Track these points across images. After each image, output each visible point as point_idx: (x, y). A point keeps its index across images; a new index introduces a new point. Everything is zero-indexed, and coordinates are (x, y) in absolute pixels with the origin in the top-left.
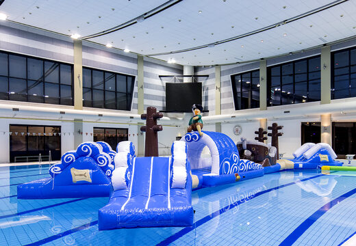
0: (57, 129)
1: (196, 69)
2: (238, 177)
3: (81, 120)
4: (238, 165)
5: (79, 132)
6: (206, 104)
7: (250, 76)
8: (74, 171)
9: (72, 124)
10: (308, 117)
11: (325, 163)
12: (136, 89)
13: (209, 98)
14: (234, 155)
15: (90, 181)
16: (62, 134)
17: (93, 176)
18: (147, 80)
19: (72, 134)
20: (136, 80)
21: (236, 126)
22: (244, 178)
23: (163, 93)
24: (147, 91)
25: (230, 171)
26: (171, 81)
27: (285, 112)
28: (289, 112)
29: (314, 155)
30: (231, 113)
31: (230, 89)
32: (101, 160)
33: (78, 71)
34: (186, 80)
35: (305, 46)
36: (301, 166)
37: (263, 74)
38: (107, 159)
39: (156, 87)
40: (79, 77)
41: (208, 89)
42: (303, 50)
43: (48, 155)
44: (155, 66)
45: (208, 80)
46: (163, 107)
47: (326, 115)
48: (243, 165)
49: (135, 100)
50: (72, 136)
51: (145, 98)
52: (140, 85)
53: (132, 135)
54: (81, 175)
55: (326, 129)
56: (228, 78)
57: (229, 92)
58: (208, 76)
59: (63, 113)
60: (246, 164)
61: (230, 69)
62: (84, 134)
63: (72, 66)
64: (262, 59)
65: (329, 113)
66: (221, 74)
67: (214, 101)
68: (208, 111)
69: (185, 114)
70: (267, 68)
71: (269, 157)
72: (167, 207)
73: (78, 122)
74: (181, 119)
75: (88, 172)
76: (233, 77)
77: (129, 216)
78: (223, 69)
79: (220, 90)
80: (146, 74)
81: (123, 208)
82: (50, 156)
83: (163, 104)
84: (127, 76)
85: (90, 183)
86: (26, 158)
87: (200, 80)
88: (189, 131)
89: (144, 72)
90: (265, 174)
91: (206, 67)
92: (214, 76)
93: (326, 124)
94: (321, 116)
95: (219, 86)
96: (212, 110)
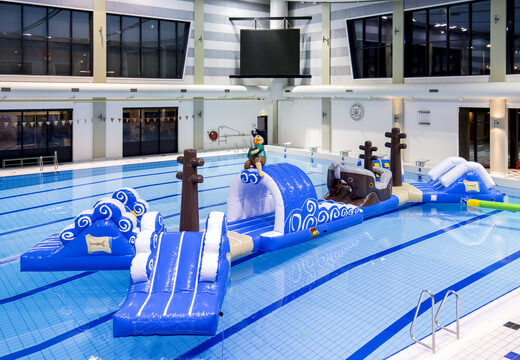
0: (68, 114)
1: (290, 6)
2: (315, 233)
3: (105, 99)
4: (316, 215)
5: (101, 117)
6: (307, 63)
8: (90, 239)
9: (90, 105)
11: (474, 195)
12: (191, 43)
13: (312, 55)
14: (309, 202)
15: (109, 251)
16: (74, 121)
17: (113, 244)
18: (209, 27)
19: (89, 122)
20: (191, 28)
21: (355, 105)
22: (325, 232)
23: (236, 47)
24: (209, 45)
25: (302, 226)
26: (249, 26)
27: (431, 91)
28: (436, 91)
29: (457, 181)
30: (346, 83)
31: (345, 42)
32: (123, 223)
33: (100, 22)
34: (275, 25)
36: (434, 198)
37: (398, 23)
38: (131, 222)
39: (224, 37)
40: (101, 31)
41: (309, 40)
43: (53, 154)
45: (310, 25)
46: (236, 69)
47: (499, 100)
48: (324, 214)
49: (189, 61)
50: (90, 124)
51: (206, 56)
52: (197, 37)
53: (183, 118)
54: (98, 244)
55: (498, 123)
56: (342, 24)
57: (344, 48)
58: (310, 18)
59: (75, 90)
60: (329, 212)
61: (346, 11)
62: (108, 120)
63: (91, 14)
65: (504, 98)
66: (332, 16)
67: (320, 60)
68: (310, 77)
69: (271, 80)
71: (377, 191)
72: (187, 312)
73: (99, 103)
74: (265, 87)
75: (106, 240)
76: (351, 24)
77: (146, 322)
78: (334, 8)
79: (329, 44)
80: (208, 18)
81: (139, 314)
82: (56, 157)
83: (236, 63)
84: (176, 22)
85: (109, 254)
86: (19, 162)
87: (298, 25)
88: (247, 167)
89: (205, 14)
90: (365, 220)
91: (307, 4)
92: (320, 18)
93: (498, 113)
94: (491, 101)
95: (327, 37)
96: (317, 75)
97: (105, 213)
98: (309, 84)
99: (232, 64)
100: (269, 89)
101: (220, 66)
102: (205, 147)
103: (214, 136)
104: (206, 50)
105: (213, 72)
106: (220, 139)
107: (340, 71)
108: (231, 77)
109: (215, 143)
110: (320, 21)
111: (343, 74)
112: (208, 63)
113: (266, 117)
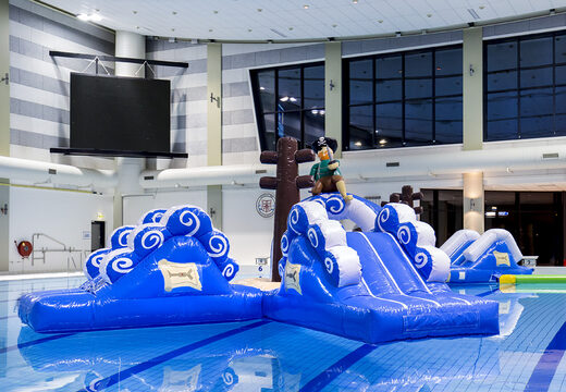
1: (150, 43)
6: (180, 136)
7: (299, 76)
10: (437, 177)
11: (505, 270)
13: (189, 122)
17: (205, 276)
18: (17, 61)
21: (263, 195)
23: (63, 103)
24: (19, 91)
26: (86, 68)
27: (388, 165)
28: (397, 164)
29: (485, 253)
31: (248, 102)
32: (216, 243)
34: (125, 71)
35: (436, 23)
36: (462, 276)
37: (333, 74)
38: (227, 241)
39: (43, 84)
41: (184, 99)
42: (427, 31)
44: (40, 23)
45: (185, 77)
46: (62, 140)
47: (474, 173)
51: (13, 111)
54: (182, 275)
56: (243, 75)
57: (245, 111)
58: (185, 65)
61: (248, 55)
64: (332, 39)
65: (480, 170)
66: (224, 63)
67: (203, 130)
68: (186, 156)
69: (120, 159)
70: (343, 60)
74: (109, 172)
76: (254, 74)
78: (228, 51)
79: (220, 104)
83: (61, 130)
85: (197, 293)
89: (12, 38)
91: (180, 42)
92: (202, 66)
93: (473, 193)
94: (464, 176)
95: (217, 94)
96: (198, 153)
97: (189, 224)
98: (185, 167)
99: (55, 129)
100: (116, 174)
101: (36, 130)
102: (11, 267)
103: (25, 249)
104: (13, 101)
105: (25, 139)
106: (36, 254)
107: (240, 145)
108: (53, 150)
109: (27, 261)
110: (204, 70)
111: (243, 150)
112: (18, 122)
113: (102, 225)
